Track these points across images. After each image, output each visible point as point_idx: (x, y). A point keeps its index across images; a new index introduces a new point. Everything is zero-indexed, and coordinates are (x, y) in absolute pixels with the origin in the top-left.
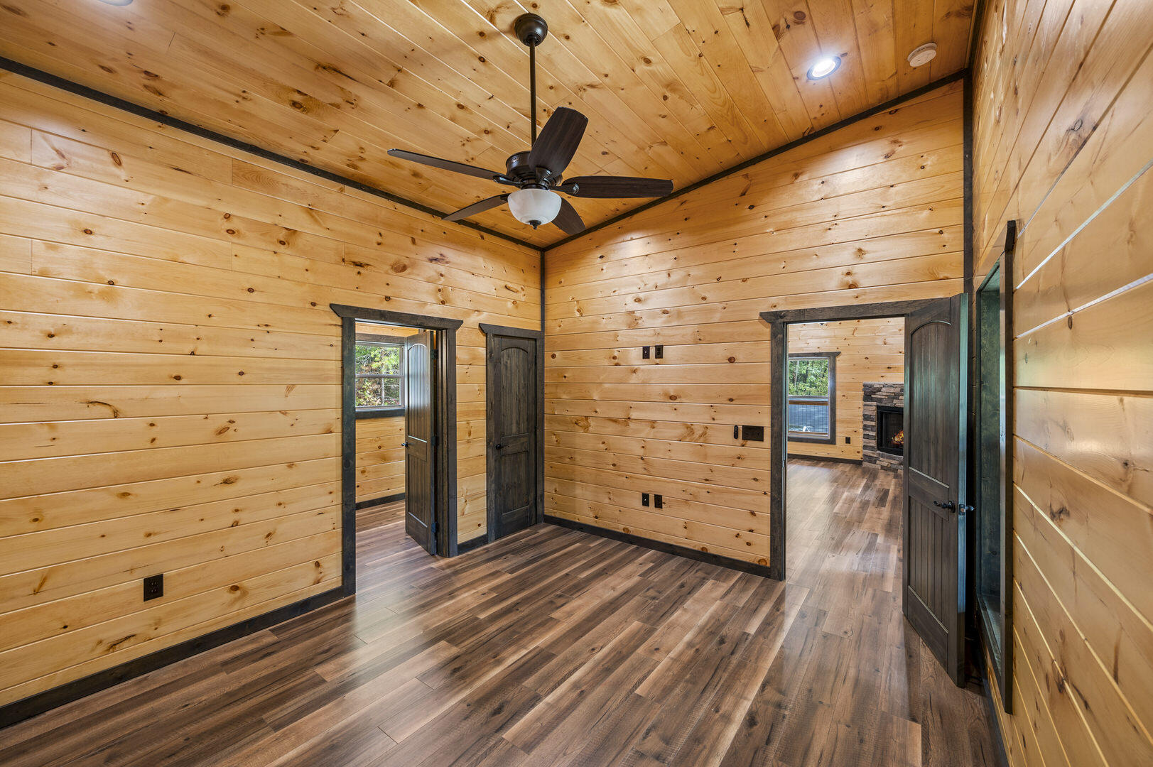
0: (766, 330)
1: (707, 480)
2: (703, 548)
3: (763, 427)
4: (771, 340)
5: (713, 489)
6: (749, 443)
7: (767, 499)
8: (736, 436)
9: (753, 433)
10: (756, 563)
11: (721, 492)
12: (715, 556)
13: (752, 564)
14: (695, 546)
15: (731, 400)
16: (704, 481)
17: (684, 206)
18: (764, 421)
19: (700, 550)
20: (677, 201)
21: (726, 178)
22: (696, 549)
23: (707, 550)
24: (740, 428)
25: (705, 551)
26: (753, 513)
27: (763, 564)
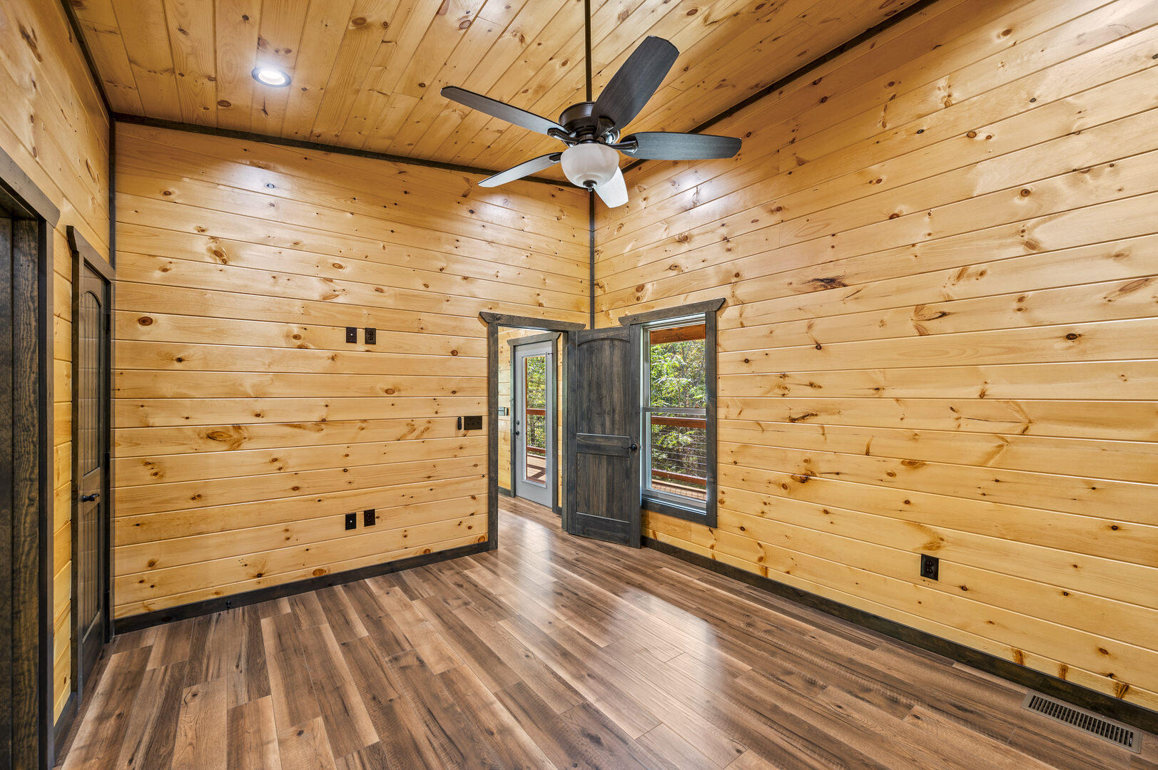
0: (484, 329)
1: (429, 477)
2: (425, 551)
3: (481, 416)
4: (488, 338)
5: (437, 485)
6: (471, 432)
7: (485, 480)
8: (459, 427)
9: (472, 423)
10: (477, 542)
11: (444, 485)
12: (440, 553)
13: (474, 545)
14: (417, 552)
15: (454, 392)
16: (427, 479)
17: (402, 177)
18: (482, 410)
19: (422, 554)
20: (394, 166)
21: (448, 171)
22: (418, 555)
23: (429, 550)
24: (463, 418)
25: (428, 553)
26: (473, 498)
27: (481, 541)
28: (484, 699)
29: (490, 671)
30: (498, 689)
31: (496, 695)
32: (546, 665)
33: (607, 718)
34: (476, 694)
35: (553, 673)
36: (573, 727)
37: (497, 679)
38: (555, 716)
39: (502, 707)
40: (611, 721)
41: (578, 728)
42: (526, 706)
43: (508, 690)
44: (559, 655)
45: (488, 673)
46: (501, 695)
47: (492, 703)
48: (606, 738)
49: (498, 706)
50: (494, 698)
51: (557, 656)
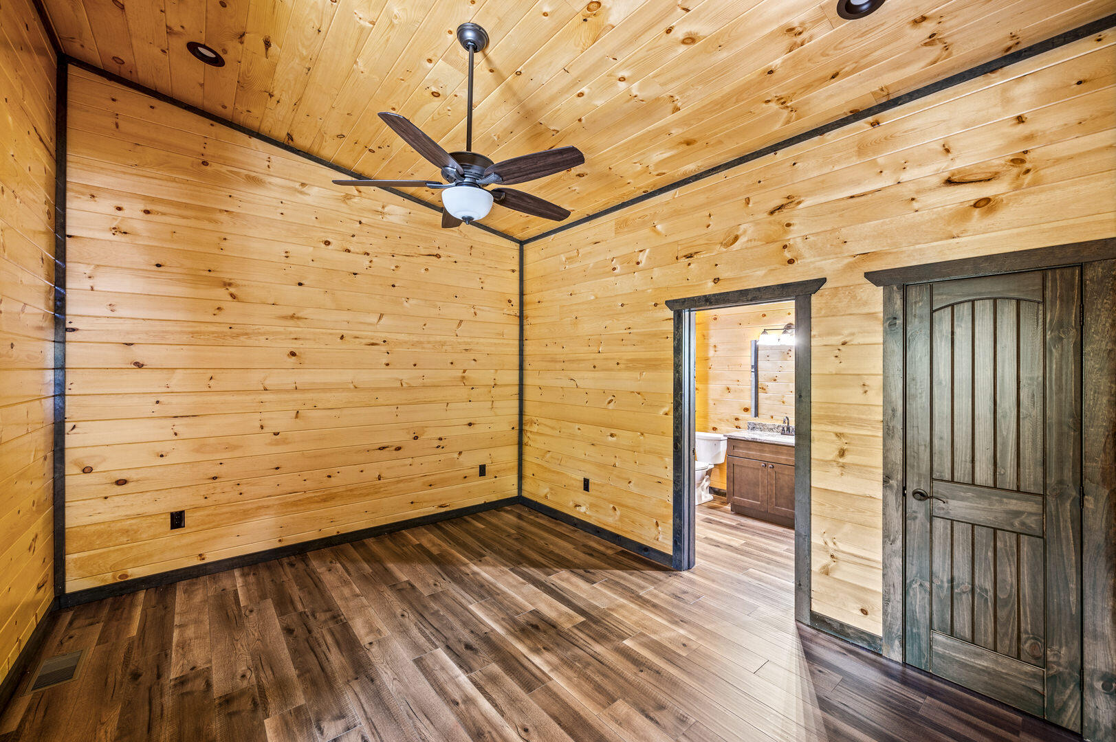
28: (559, 674)
29: (565, 706)
30: (550, 684)
31: (550, 679)
32: (503, 716)
33: (455, 662)
34: (569, 679)
35: (495, 705)
36: (484, 654)
37: (554, 696)
38: (497, 662)
39: (542, 668)
40: (452, 660)
41: (480, 654)
42: (521, 669)
43: (540, 684)
44: (487, 735)
45: (566, 703)
46: (545, 679)
47: (552, 670)
48: (460, 648)
49: (546, 669)
50: (551, 675)
51: (489, 732)
